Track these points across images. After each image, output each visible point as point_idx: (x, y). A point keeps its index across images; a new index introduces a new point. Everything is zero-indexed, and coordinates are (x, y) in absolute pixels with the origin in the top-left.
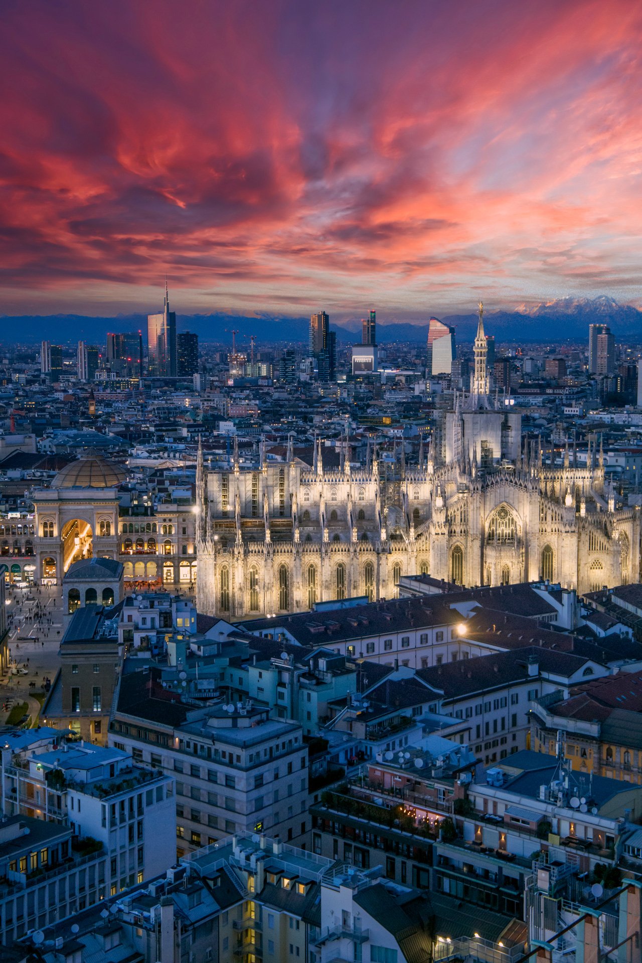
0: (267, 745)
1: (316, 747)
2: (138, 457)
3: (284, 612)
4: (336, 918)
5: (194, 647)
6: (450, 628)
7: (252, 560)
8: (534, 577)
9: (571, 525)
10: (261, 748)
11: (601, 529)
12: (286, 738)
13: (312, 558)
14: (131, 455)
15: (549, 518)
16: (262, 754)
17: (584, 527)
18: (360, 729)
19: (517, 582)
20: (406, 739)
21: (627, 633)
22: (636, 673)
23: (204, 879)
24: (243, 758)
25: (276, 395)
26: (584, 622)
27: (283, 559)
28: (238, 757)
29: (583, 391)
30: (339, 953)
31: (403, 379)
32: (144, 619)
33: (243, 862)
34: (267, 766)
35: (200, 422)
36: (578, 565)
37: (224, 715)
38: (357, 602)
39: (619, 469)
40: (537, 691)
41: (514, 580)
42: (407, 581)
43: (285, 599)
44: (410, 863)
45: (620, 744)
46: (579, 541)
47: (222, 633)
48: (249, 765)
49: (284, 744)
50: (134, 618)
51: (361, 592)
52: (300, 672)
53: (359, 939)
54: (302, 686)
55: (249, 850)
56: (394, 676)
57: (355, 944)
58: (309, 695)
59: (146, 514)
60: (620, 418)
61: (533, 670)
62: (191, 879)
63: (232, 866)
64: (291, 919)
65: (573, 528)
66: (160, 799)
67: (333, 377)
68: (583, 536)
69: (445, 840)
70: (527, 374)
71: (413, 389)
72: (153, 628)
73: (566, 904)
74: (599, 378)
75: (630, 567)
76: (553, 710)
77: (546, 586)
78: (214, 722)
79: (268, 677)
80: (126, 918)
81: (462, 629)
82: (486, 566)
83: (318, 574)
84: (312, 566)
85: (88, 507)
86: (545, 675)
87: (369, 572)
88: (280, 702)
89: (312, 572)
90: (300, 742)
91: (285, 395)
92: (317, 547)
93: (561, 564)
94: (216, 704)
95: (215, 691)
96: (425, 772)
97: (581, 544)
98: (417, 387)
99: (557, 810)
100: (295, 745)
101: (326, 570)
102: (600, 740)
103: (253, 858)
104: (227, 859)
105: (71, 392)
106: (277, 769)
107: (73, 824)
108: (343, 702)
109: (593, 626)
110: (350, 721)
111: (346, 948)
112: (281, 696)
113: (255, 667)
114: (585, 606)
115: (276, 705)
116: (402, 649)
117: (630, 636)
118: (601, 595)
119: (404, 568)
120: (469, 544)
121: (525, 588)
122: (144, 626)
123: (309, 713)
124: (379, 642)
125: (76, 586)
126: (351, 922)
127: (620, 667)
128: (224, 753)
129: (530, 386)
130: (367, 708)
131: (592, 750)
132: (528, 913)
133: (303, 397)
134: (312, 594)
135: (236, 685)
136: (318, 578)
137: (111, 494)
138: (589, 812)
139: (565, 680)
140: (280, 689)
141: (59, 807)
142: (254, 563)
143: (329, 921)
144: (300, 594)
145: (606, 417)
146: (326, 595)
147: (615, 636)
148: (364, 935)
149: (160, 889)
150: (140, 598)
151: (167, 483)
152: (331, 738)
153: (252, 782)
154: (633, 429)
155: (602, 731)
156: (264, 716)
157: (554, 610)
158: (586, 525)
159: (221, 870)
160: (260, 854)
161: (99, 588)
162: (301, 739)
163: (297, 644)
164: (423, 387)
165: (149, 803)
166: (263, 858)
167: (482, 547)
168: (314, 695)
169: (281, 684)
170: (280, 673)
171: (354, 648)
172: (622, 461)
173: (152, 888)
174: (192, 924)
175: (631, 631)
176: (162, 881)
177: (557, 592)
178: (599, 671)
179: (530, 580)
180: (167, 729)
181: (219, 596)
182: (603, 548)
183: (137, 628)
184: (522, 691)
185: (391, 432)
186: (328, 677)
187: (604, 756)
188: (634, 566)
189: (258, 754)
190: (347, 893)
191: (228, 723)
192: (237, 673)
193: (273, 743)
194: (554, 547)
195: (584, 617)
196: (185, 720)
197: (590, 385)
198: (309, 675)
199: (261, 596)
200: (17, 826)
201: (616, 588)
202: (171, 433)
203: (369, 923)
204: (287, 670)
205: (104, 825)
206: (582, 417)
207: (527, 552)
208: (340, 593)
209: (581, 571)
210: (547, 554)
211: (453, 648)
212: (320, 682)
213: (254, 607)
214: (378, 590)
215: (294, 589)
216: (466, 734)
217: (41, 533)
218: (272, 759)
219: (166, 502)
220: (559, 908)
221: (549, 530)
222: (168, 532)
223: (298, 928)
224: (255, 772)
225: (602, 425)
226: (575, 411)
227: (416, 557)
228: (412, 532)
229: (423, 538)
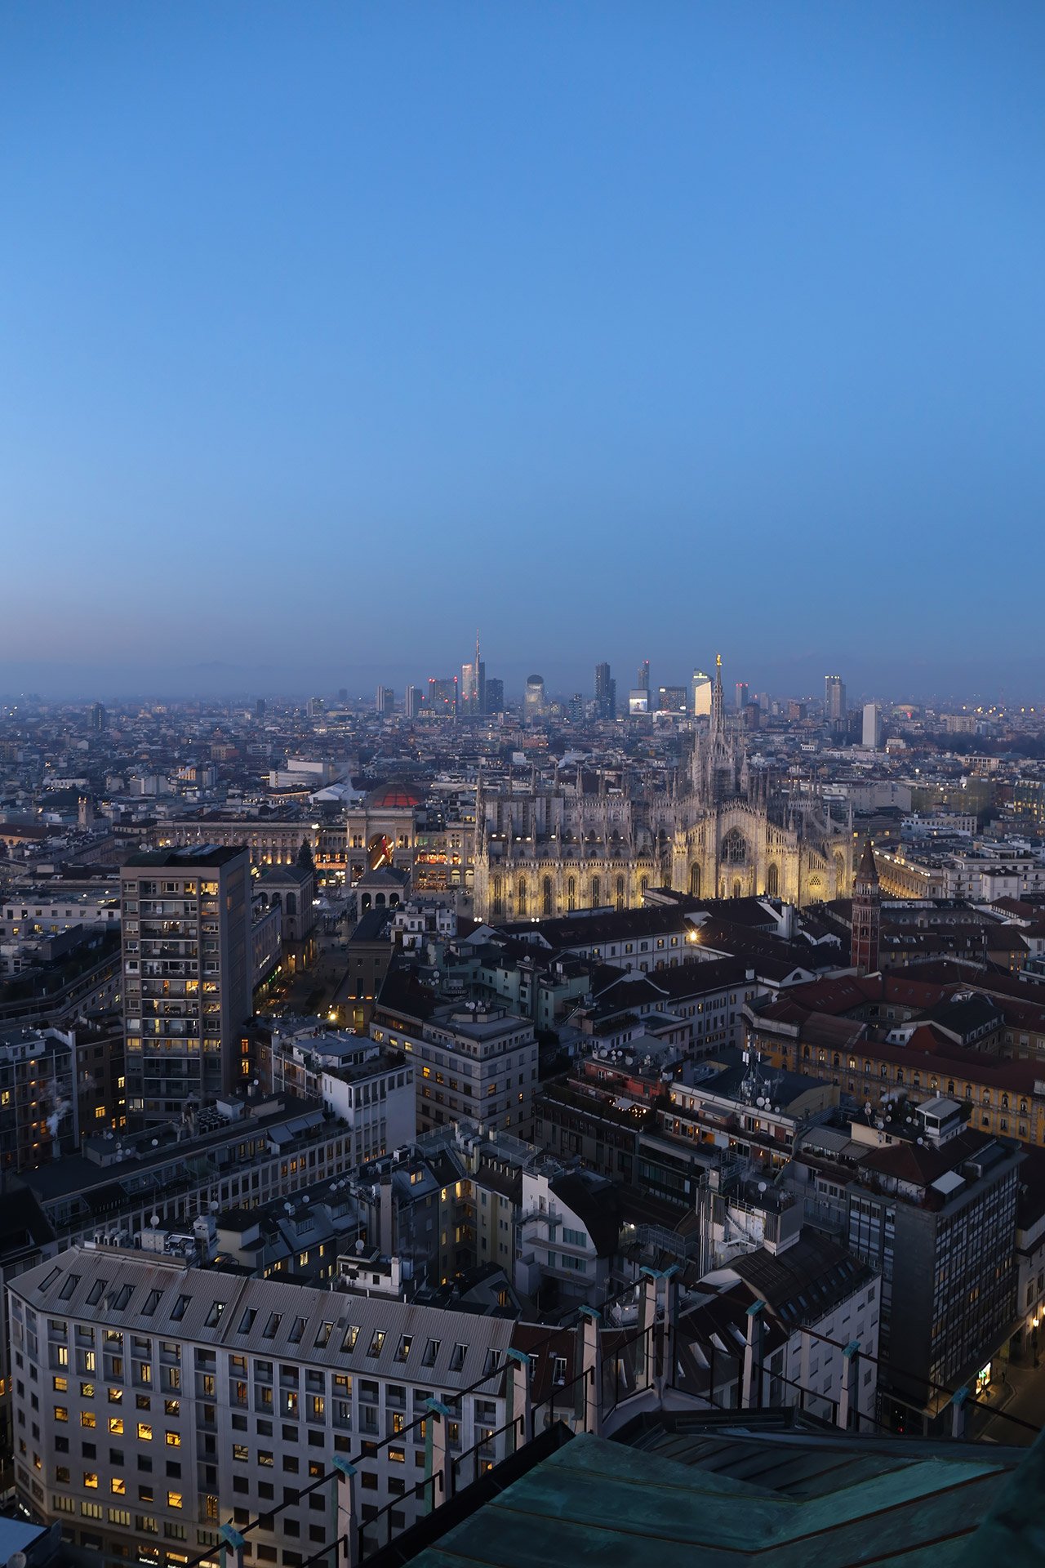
0: (501, 1040)
1: (546, 1039)
2: (441, 781)
3: (548, 917)
4: (535, 1202)
5: (453, 949)
6: (684, 935)
7: (521, 872)
8: (760, 891)
9: (793, 847)
10: (495, 1042)
11: (820, 851)
12: (518, 1034)
13: (572, 871)
14: (437, 780)
15: (775, 840)
16: (496, 1047)
17: (805, 848)
18: (589, 1026)
19: (747, 895)
20: (630, 1034)
21: (836, 942)
22: (837, 980)
23: (427, 1160)
24: (478, 1050)
25: (564, 731)
26: (800, 932)
27: (546, 871)
28: (475, 1049)
29: (819, 731)
30: (536, 1232)
31: (671, 719)
32: (412, 923)
33: (462, 1146)
34: (500, 1058)
35: (497, 753)
36: (800, 881)
37: (466, 1011)
38: (604, 910)
39: (842, 798)
40: (753, 993)
41: (744, 894)
42: (650, 892)
43: (548, 905)
44: (616, 1150)
45: (815, 1044)
46: (800, 861)
47: (484, 936)
48: (484, 1056)
49: (516, 1038)
50: (404, 922)
51: (614, 901)
52: (540, 974)
53: (554, 1222)
54: (542, 986)
55: (469, 1135)
56: (627, 978)
57: (550, 1226)
58: (547, 994)
59: (438, 830)
60: (846, 755)
61: (750, 974)
62: (415, 1160)
63: (453, 1149)
64: (501, 1198)
65: (795, 849)
66: (400, 1084)
67: (613, 717)
68: (804, 856)
69: (647, 1133)
70: (774, 716)
71: (678, 727)
72: (420, 931)
73: (734, 1201)
74: (832, 721)
75: (845, 883)
76: (760, 1013)
77: (769, 900)
78: (458, 1017)
79: (513, 977)
80: (353, 1192)
81: (693, 936)
82: (720, 880)
83: (577, 885)
84: (571, 877)
85: (390, 823)
86: (760, 979)
87: (620, 883)
88: (522, 999)
89: (572, 882)
90: (531, 1037)
91: (572, 731)
92: (577, 862)
93: (784, 879)
94: (460, 1001)
95: (463, 989)
96: (633, 1070)
97: (802, 862)
98: (680, 725)
99: (744, 1108)
100: (528, 1040)
101: (583, 883)
102: (798, 1040)
103: (471, 1144)
104: (449, 1143)
105: (397, 727)
106: (509, 1061)
107: (326, 1102)
108: (577, 1001)
109: (807, 935)
110: (580, 1018)
111: (542, 1230)
112: (523, 994)
113: (502, 968)
114: (802, 918)
115: (519, 1002)
116: (639, 952)
117: (838, 944)
118: (817, 908)
119: (650, 881)
120: (706, 861)
121: (753, 900)
122: (412, 929)
123: (547, 1010)
124: (620, 947)
125: (368, 891)
126: (547, 1206)
127: (823, 973)
128: (463, 1045)
129: (775, 727)
130: (596, 1007)
131: (792, 1050)
132: (699, 1208)
133: (587, 733)
134: (571, 901)
135: (486, 982)
136: (576, 888)
137: (409, 813)
138: (772, 1111)
139: (777, 984)
140: (523, 988)
141: (316, 1087)
142: (523, 874)
143: (528, 1205)
144: (561, 902)
145: (837, 754)
146: (582, 903)
147: (825, 944)
148: (558, 1218)
149: (386, 1167)
150: (410, 904)
151: (459, 804)
152: (563, 1033)
153: (486, 1071)
154: (858, 764)
155: (801, 1032)
156: (501, 1013)
157: (775, 921)
158: (807, 847)
159: (443, 1152)
160: (478, 1139)
161: (387, 893)
162: (532, 1034)
163: (550, 947)
164: (686, 726)
165: (391, 1087)
166: (480, 1143)
167: (717, 865)
168: (551, 994)
169: (523, 984)
170: (522, 974)
171: (599, 950)
172: (844, 791)
173: (379, 1166)
174: (413, 1199)
175: (839, 940)
176: (387, 1161)
177: (778, 907)
178: (807, 976)
179: (758, 894)
180: (417, 1021)
181: (492, 901)
182: (821, 867)
183: (406, 930)
184: (740, 993)
185: (656, 763)
186: (564, 979)
187: (802, 1054)
188: (848, 882)
189: (492, 1046)
190: (543, 1181)
191: (470, 1018)
192: (488, 973)
193: (506, 1038)
194: (779, 864)
195: (800, 927)
196: (433, 1014)
197: (825, 726)
198: (547, 977)
199: (528, 903)
200: (276, 1102)
201: (830, 903)
202: (472, 762)
203: (562, 1209)
204: (528, 971)
205: (350, 1106)
206: (818, 752)
207: (755, 869)
208: (596, 901)
209: (802, 887)
210: (772, 872)
211: (686, 952)
212: (557, 983)
213: (523, 911)
214: (628, 899)
215: (556, 897)
216: (687, 1032)
217: (351, 844)
218: (505, 1051)
219: (455, 820)
220: (727, 1205)
221: (775, 850)
222: (455, 847)
223: (506, 1206)
224: (489, 1063)
225: (832, 760)
226: (811, 748)
227: (661, 872)
228: (657, 851)
229: (667, 855)
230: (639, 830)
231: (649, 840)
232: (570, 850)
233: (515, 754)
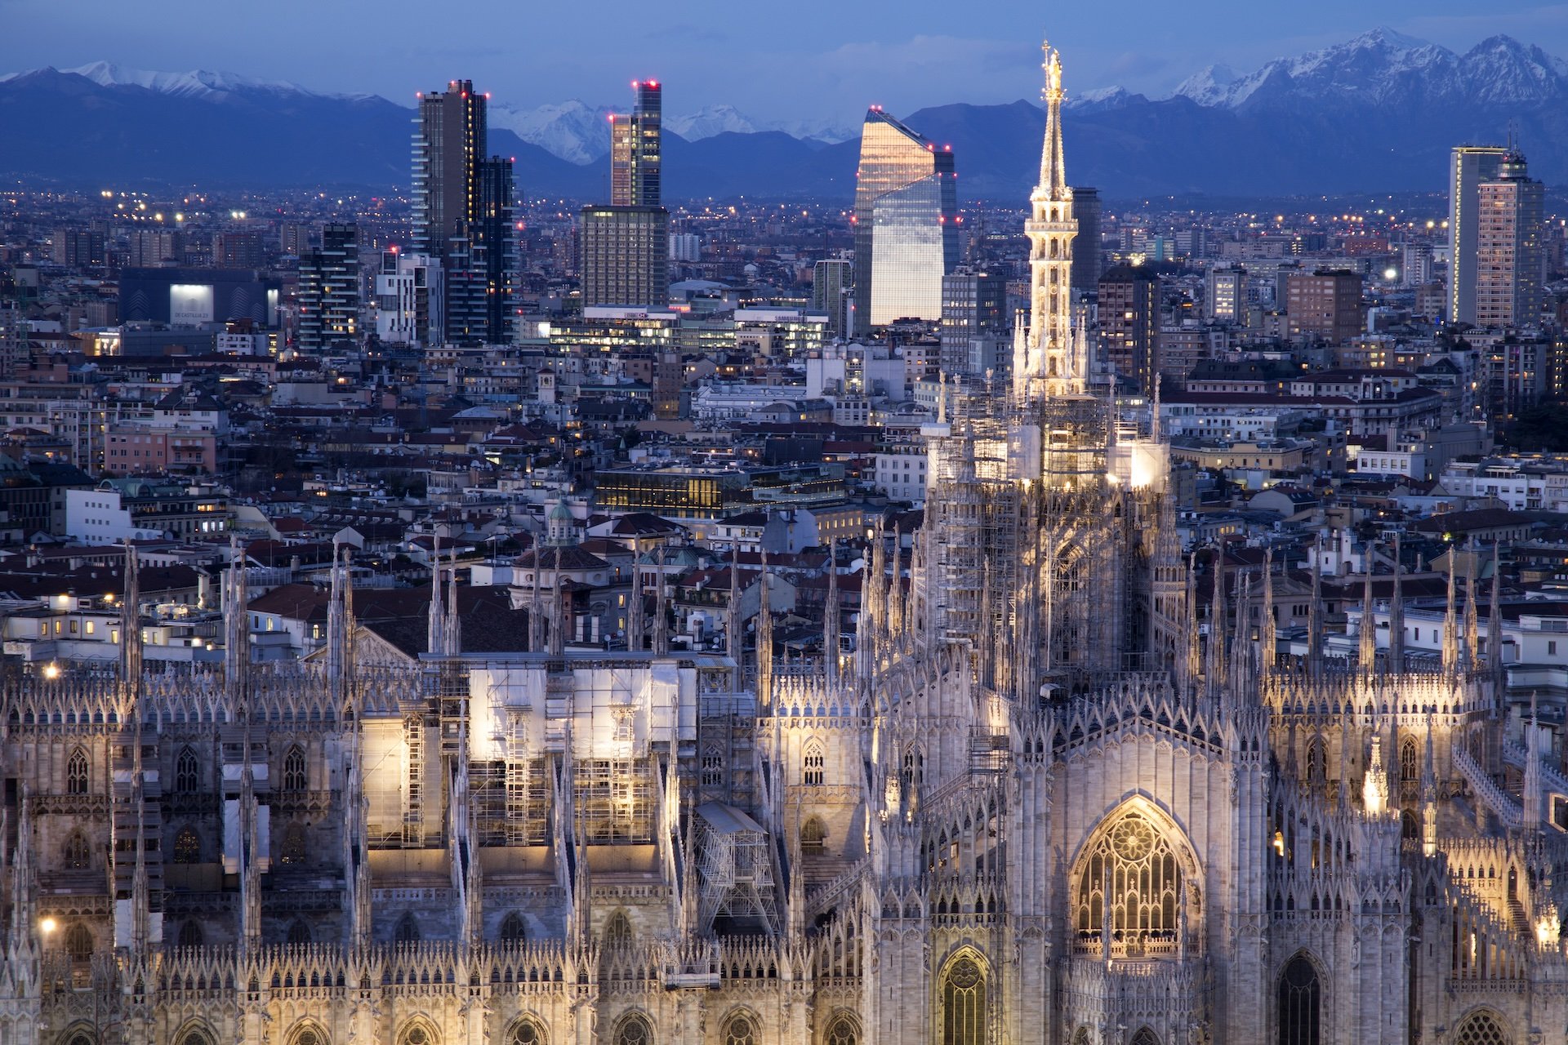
9: (1383, 884)
13: (421, 1009)
17: (1432, 892)
25: (284, 394)
27: (308, 1010)
29: (1423, 390)
46: (1413, 949)
65: (1392, 897)
67: (499, 329)
68: (1429, 925)
70: (1220, 326)
71: (800, 378)
74: (1483, 343)
91: (319, 394)
92: (439, 964)
97: (1423, 952)
98: (812, 370)
120: (1008, 952)
129: (1232, 371)
133: (389, 401)
158: (1442, 885)
164: (836, 371)
167: (1055, 965)
185: (719, 536)
197: (1449, 366)
221: (1304, 902)
225: (1495, 516)
226: (1396, 462)
227: (813, 1001)
228: (795, 909)
229: (838, 929)
230: (712, 818)
231: (762, 863)
232: (407, 917)
233: (77, 501)
